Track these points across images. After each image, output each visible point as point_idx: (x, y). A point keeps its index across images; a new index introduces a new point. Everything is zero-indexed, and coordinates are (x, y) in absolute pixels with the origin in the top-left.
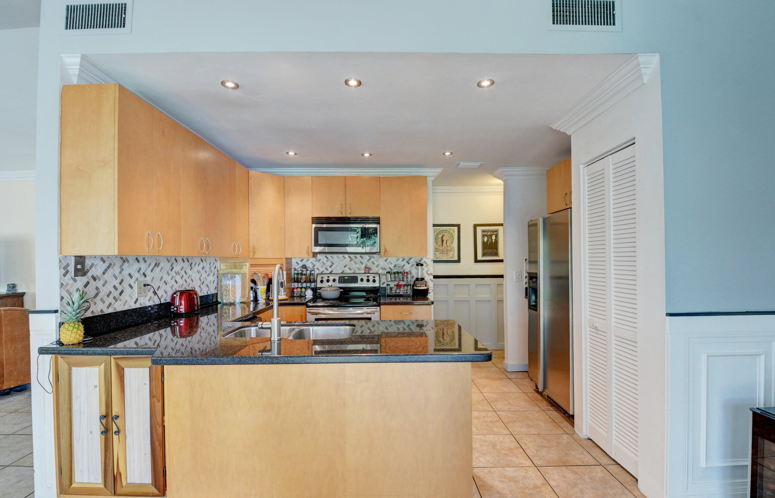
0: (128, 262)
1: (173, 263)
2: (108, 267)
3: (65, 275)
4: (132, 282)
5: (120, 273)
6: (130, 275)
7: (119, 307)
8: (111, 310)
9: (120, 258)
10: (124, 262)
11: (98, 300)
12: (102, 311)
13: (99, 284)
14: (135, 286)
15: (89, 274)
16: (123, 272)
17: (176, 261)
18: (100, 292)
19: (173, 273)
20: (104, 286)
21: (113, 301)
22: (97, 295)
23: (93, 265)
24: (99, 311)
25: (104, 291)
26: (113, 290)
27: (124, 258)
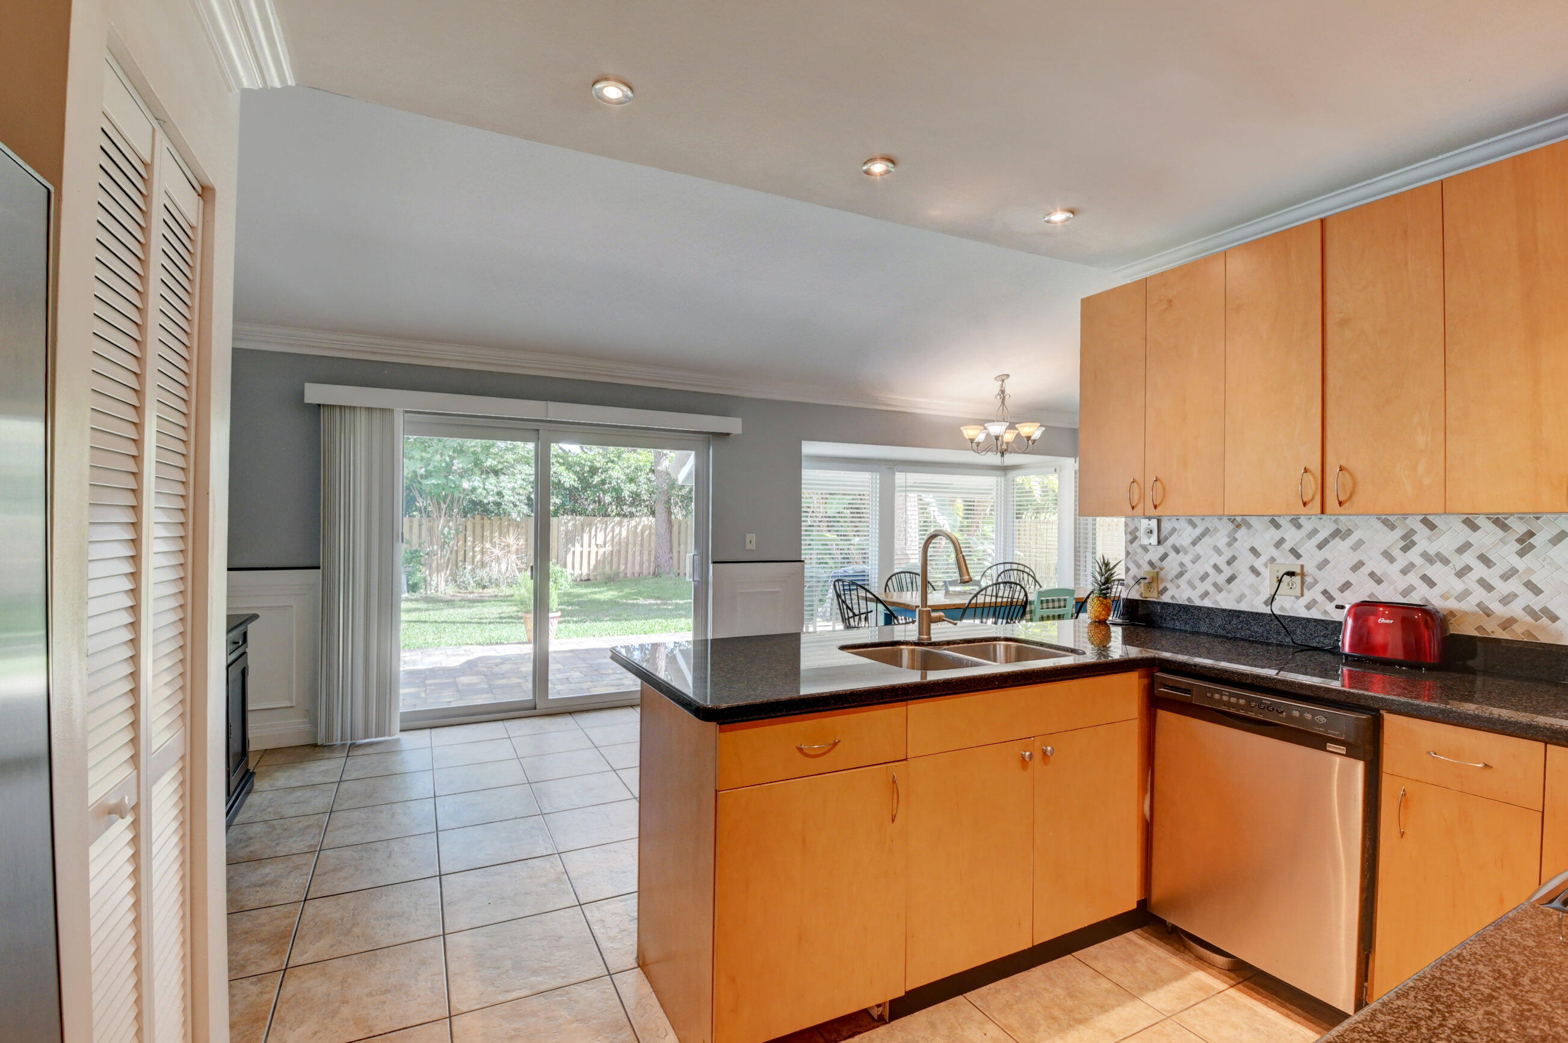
0: (1249, 526)
1: (1412, 532)
2: (1203, 535)
3: (1132, 542)
4: (1259, 564)
5: (1229, 545)
6: (1253, 550)
7: (1225, 601)
8: (1207, 603)
9: (1229, 519)
10: (1239, 526)
11: (1182, 582)
12: (1189, 599)
13: (1186, 559)
14: (1265, 572)
15: (1169, 543)
16: (1237, 545)
17: (1432, 526)
18: (1186, 571)
19: (1414, 555)
20: (1194, 563)
21: (1211, 589)
22: (1181, 574)
23: (1174, 530)
24: (1185, 598)
25: (1194, 571)
26: (1211, 571)
27: (1239, 519)
